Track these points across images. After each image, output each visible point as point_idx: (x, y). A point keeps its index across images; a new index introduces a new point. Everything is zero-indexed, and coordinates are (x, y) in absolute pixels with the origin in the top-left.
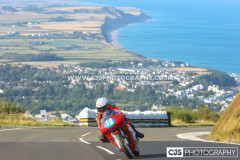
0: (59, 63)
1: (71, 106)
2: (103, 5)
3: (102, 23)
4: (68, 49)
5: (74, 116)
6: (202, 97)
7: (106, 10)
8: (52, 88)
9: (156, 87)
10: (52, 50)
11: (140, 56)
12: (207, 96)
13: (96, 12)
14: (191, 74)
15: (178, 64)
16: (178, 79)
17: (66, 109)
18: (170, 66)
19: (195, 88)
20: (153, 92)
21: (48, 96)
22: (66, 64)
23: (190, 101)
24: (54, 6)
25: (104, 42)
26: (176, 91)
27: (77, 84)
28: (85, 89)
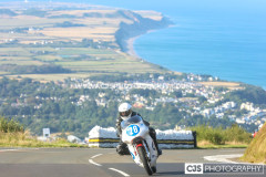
0: (66, 76)
1: (79, 126)
2: (117, 9)
3: (117, 29)
4: (76, 59)
5: (82, 139)
6: (233, 116)
7: (121, 13)
8: (57, 106)
9: (180, 104)
10: (57, 60)
11: (161, 68)
12: (239, 115)
13: (109, 16)
14: (221, 89)
15: (206, 77)
16: (206, 96)
17: (73, 129)
18: (196, 80)
19: (226, 106)
20: (175, 111)
21: (52, 115)
22: (73, 77)
23: (220, 121)
24: (59, 9)
25: (118, 51)
26: (202, 109)
27: (87, 101)
28: (96, 107)
